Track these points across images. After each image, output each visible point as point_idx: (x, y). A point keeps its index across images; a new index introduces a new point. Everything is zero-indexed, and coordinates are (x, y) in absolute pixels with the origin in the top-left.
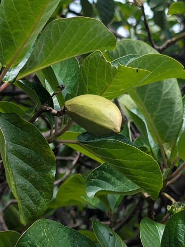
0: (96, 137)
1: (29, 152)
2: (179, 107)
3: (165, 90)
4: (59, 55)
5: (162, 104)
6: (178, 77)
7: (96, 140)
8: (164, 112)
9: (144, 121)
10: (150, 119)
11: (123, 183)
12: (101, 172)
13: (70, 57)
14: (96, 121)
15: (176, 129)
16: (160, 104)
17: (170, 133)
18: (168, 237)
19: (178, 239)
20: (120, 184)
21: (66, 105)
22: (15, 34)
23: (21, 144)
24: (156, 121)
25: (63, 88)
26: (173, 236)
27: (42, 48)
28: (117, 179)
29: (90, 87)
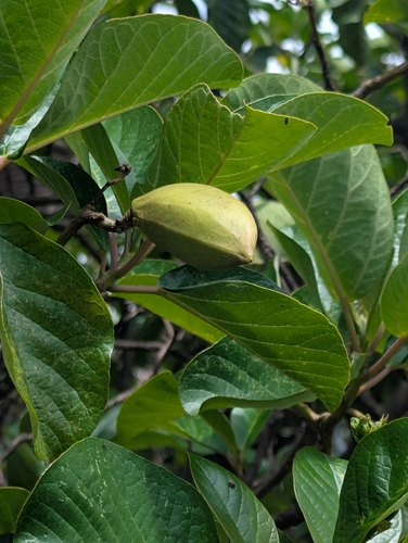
0: (200, 277)
1: (54, 306)
2: (384, 221)
3: (353, 184)
4: (119, 100)
5: (348, 214)
6: (376, 142)
7: (200, 285)
8: (352, 232)
9: (309, 252)
10: (322, 246)
11: (264, 385)
12: (214, 359)
13: (142, 104)
14: (202, 238)
15: (378, 268)
16: (343, 214)
17: (366, 277)
18: (354, 484)
19: (375, 489)
20: (258, 386)
21: (134, 207)
22: (20, 51)
23: (37, 289)
24: (334, 251)
25: (127, 171)
26: (366, 482)
27: (80, 82)
28: (251, 375)
29: (185, 164)
